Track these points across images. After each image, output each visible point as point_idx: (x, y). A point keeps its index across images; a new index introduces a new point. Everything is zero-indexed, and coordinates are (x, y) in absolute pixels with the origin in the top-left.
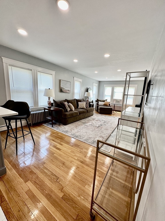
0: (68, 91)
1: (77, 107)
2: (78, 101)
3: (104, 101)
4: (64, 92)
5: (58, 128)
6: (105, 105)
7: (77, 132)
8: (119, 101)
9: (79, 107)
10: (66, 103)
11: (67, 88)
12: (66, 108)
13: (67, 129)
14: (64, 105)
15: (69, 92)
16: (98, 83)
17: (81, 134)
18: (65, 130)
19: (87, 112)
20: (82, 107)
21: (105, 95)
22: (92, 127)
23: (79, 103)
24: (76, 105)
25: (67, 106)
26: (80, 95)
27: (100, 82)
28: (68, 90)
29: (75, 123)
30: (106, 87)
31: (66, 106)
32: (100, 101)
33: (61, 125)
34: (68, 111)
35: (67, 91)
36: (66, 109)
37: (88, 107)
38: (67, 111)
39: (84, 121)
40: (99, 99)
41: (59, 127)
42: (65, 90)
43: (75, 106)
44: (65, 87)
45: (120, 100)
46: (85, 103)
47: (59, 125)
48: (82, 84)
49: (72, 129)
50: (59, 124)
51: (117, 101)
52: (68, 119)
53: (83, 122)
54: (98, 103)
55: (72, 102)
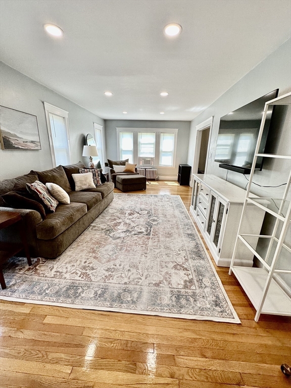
0: (33, 145)
1: (71, 187)
2: (70, 171)
3: (123, 163)
4: (18, 148)
5: (33, 285)
6: (128, 172)
7: (107, 274)
8: (149, 161)
9: (77, 188)
10: (38, 185)
11: (26, 134)
12: (42, 202)
13: (67, 276)
14: (35, 195)
15: (36, 148)
16: (102, 123)
17: (126, 280)
18: (64, 283)
19: (103, 198)
20: (85, 187)
21: (122, 150)
22: (135, 237)
23: (75, 176)
24: (68, 184)
25: (47, 196)
26: (68, 153)
27: (105, 121)
28: (32, 142)
29: (82, 237)
30: (121, 134)
31: (41, 196)
32: (116, 164)
33: (38, 262)
34: (53, 209)
35: (28, 144)
36: (46, 206)
37: (100, 182)
38: (48, 211)
39: (102, 222)
40: (113, 160)
41: (36, 278)
42: (21, 141)
43: (66, 187)
44: (21, 132)
45: (152, 158)
46: (90, 175)
47: (32, 266)
48: (70, 123)
49: (84, 268)
50: (30, 263)
51: (147, 161)
52: (60, 238)
53: (102, 226)
54: (112, 167)
55: (53, 176)
